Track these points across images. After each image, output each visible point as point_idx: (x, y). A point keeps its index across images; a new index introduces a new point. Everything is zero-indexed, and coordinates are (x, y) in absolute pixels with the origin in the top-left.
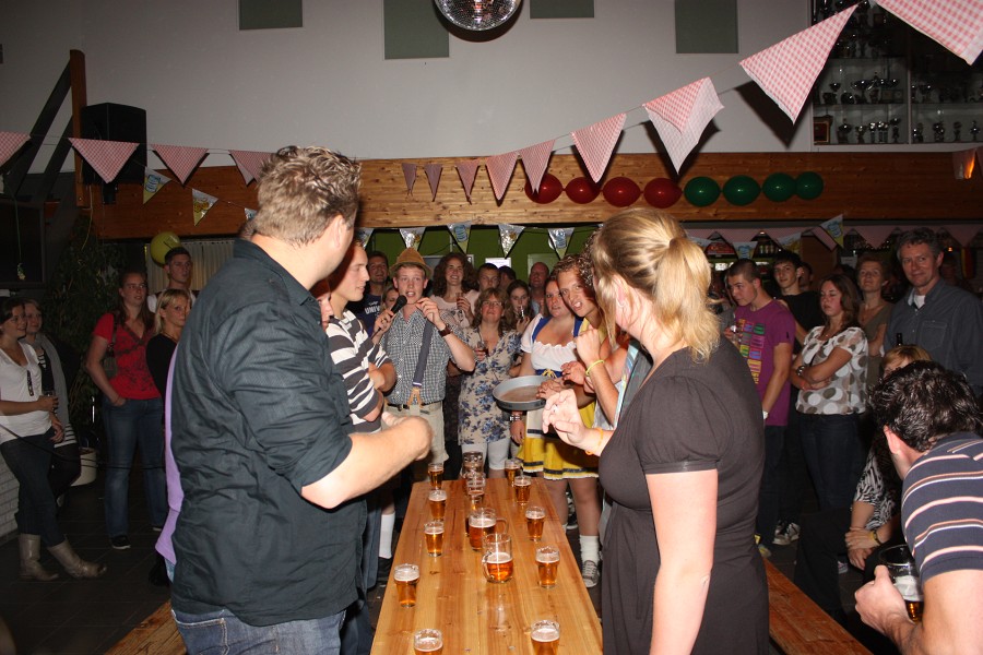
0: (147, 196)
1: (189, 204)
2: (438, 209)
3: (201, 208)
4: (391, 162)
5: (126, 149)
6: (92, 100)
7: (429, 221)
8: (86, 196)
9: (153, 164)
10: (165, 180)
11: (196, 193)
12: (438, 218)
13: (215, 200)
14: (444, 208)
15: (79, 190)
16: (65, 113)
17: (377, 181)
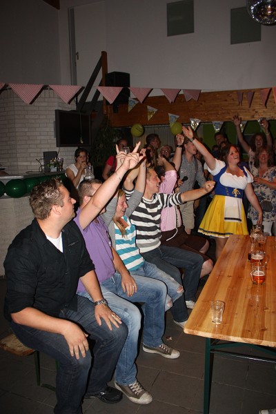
0: (130, 109)
1: (146, 112)
2: (253, 113)
3: (151, 113)
4: (232, 92)
5: (118, 90)
6: (109, 71)
7: (248, 118)
8: (107, 110)
9: (132, 96)
10: (136, 102)
11: (149, 107)
12: (253, 117)
13: (156, 110)
14: (256, 112)
15: (104, 107)
16: (100, 77)
17: (226, 100)
